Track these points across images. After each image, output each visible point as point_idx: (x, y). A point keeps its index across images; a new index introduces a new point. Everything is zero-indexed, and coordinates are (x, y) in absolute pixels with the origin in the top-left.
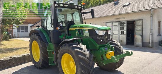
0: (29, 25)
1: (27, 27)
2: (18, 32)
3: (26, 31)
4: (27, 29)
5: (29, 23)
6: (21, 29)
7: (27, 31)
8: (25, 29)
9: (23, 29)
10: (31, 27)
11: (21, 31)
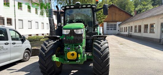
0: (118, 23)
1: (116, 25)
2: (107, 29)
3: (114, 29)
4: (116, 27)
5: (117, 22)
6: (111, 27)
7: (116, 29)
8: (114, 27)
9: (112, 27)
10: (119, 25)
11: (110, 29)
